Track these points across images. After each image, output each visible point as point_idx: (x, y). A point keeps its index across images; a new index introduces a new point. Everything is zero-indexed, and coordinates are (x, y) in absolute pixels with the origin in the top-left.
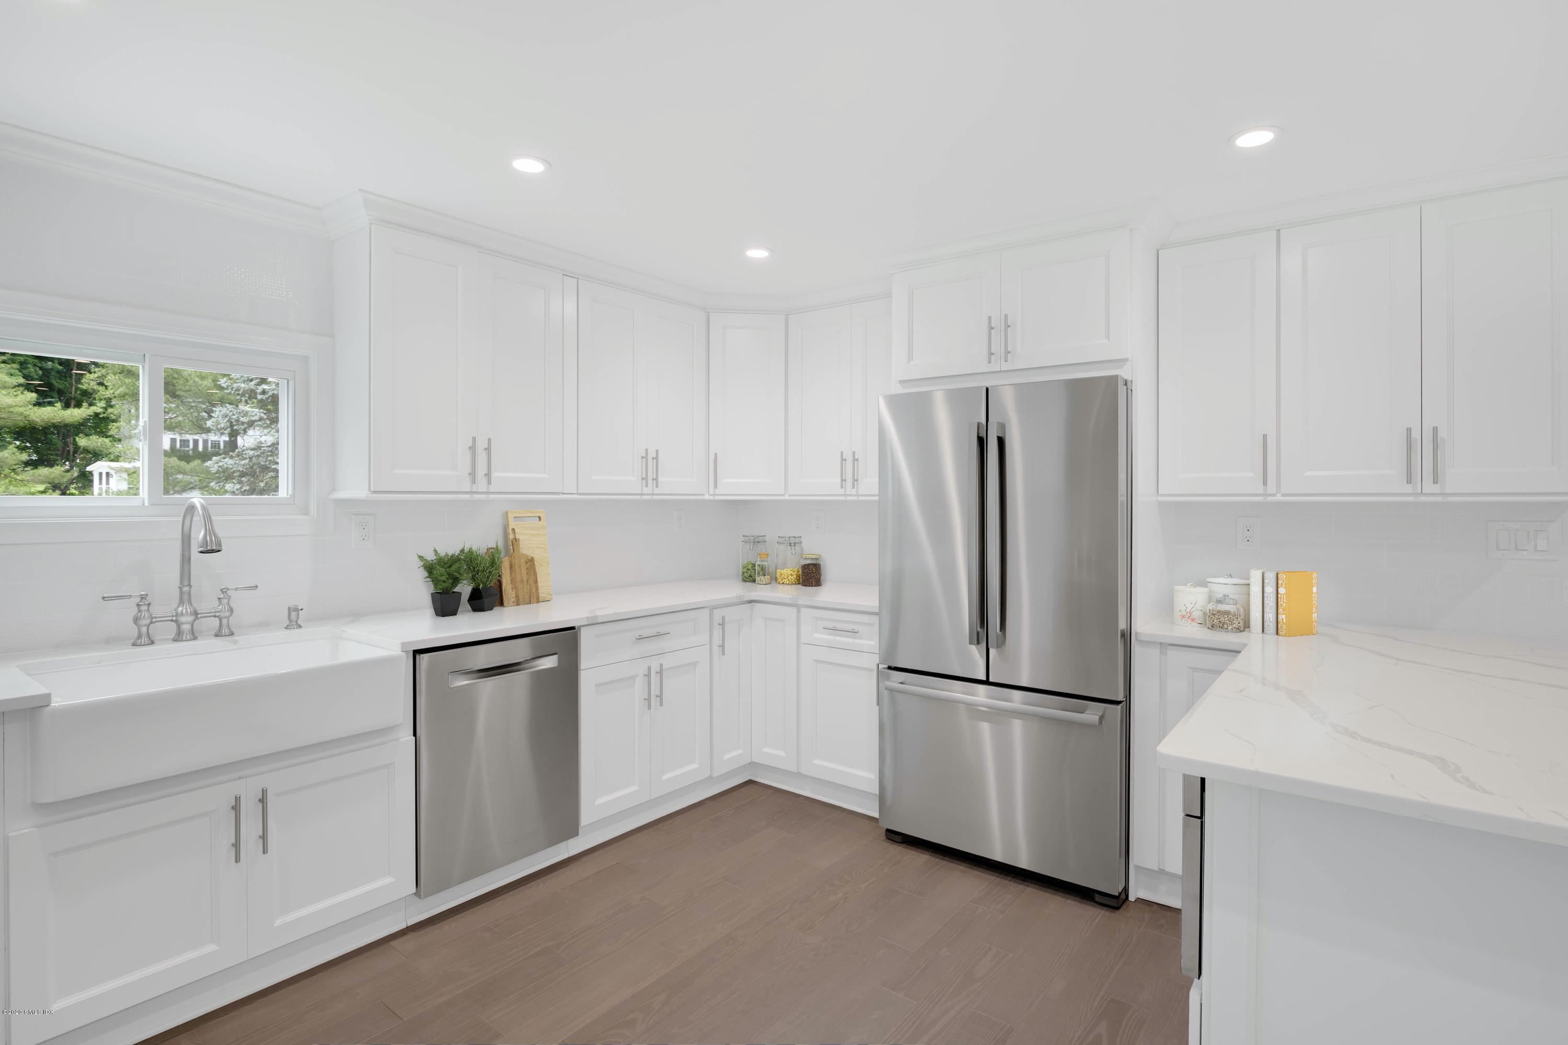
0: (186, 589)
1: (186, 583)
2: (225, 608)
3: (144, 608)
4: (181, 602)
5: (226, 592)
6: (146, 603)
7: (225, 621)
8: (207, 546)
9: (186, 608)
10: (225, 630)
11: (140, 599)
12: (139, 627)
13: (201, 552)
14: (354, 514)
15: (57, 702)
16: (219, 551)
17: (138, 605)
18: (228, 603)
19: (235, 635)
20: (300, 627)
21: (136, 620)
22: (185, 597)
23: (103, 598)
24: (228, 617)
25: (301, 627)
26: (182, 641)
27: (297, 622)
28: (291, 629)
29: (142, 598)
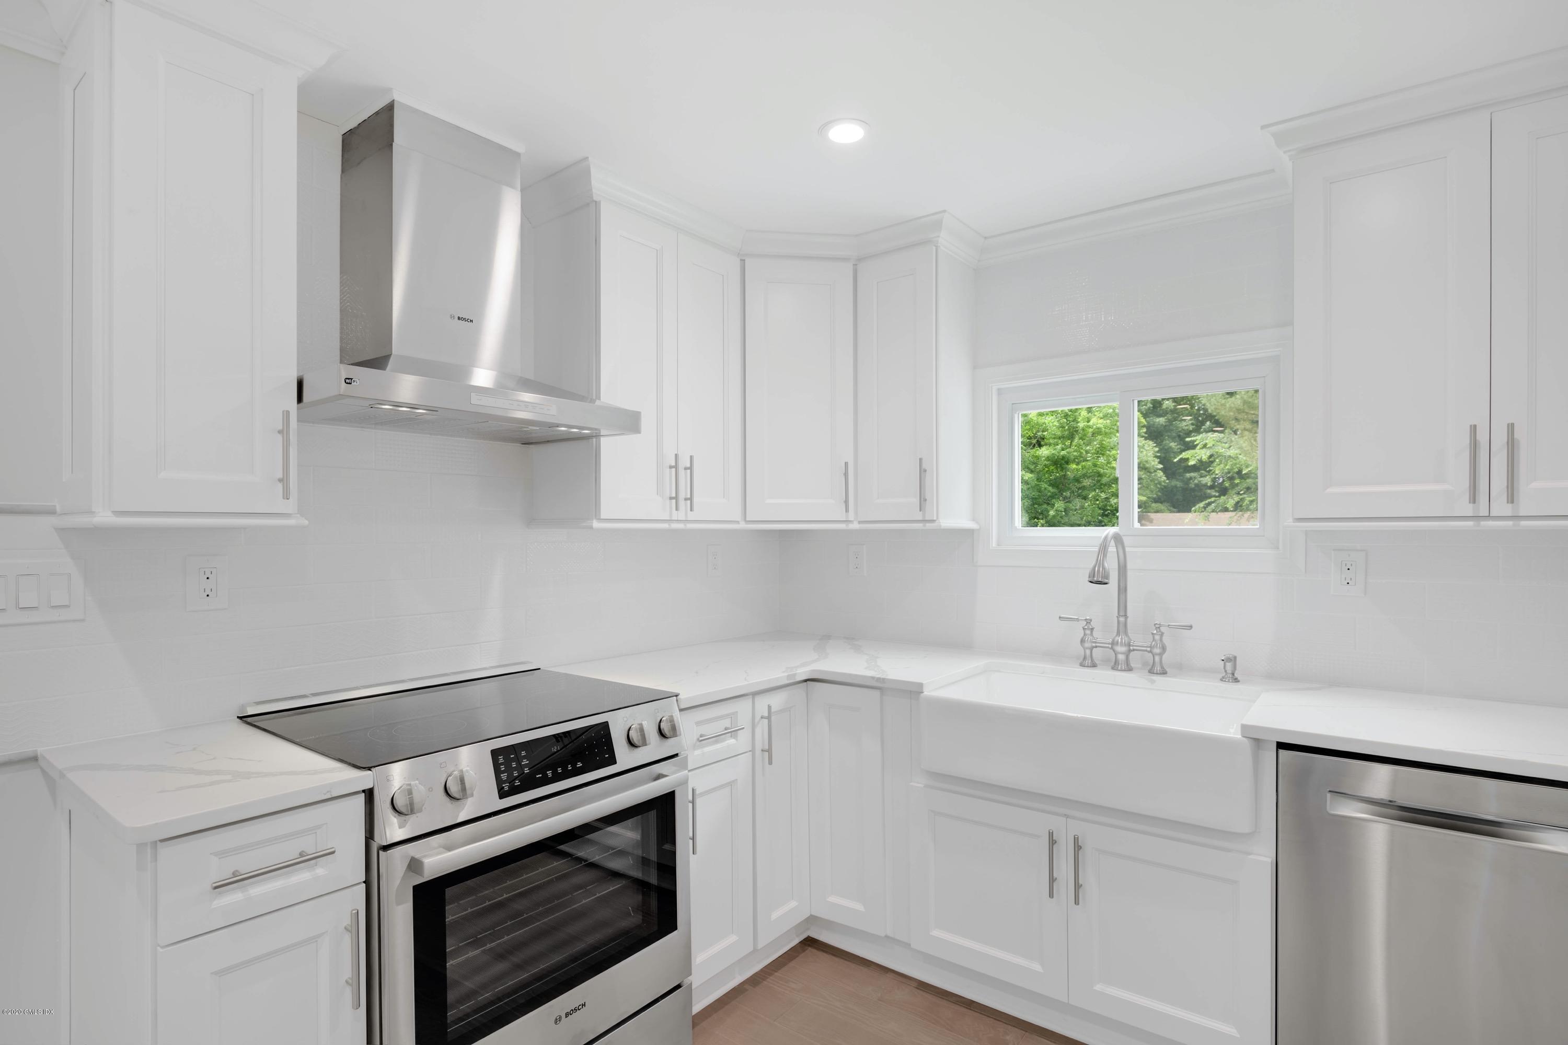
0: (1122, 619)
1: (1122, 613)
2: (1157, 645)
3: (1088, 632)
4: (1118, 633)
5: (1159, 627)
6: (1091, 627)
7: (1157, 658)
8: (1094, 577)
9: (1122, 639)
10: (1157, 668)
11: (1086, 623)
12: (1085, 649)
13: (1091, 582)
14: (1334, 550)
15: (928, 692)
16: (1106, 584)
17: (1084, 629)
18: (1161, 640)
19: (1168, 675)
20: (1236, 680)
21: (1082, 641)
22: (1122, 628)
23: (1060, 617)
24: (1161, 655)
25: (1239, 681)
26: (1117, 670)
27: (1233, 674)
28: (1225, 681)
29: (1087, 622)
